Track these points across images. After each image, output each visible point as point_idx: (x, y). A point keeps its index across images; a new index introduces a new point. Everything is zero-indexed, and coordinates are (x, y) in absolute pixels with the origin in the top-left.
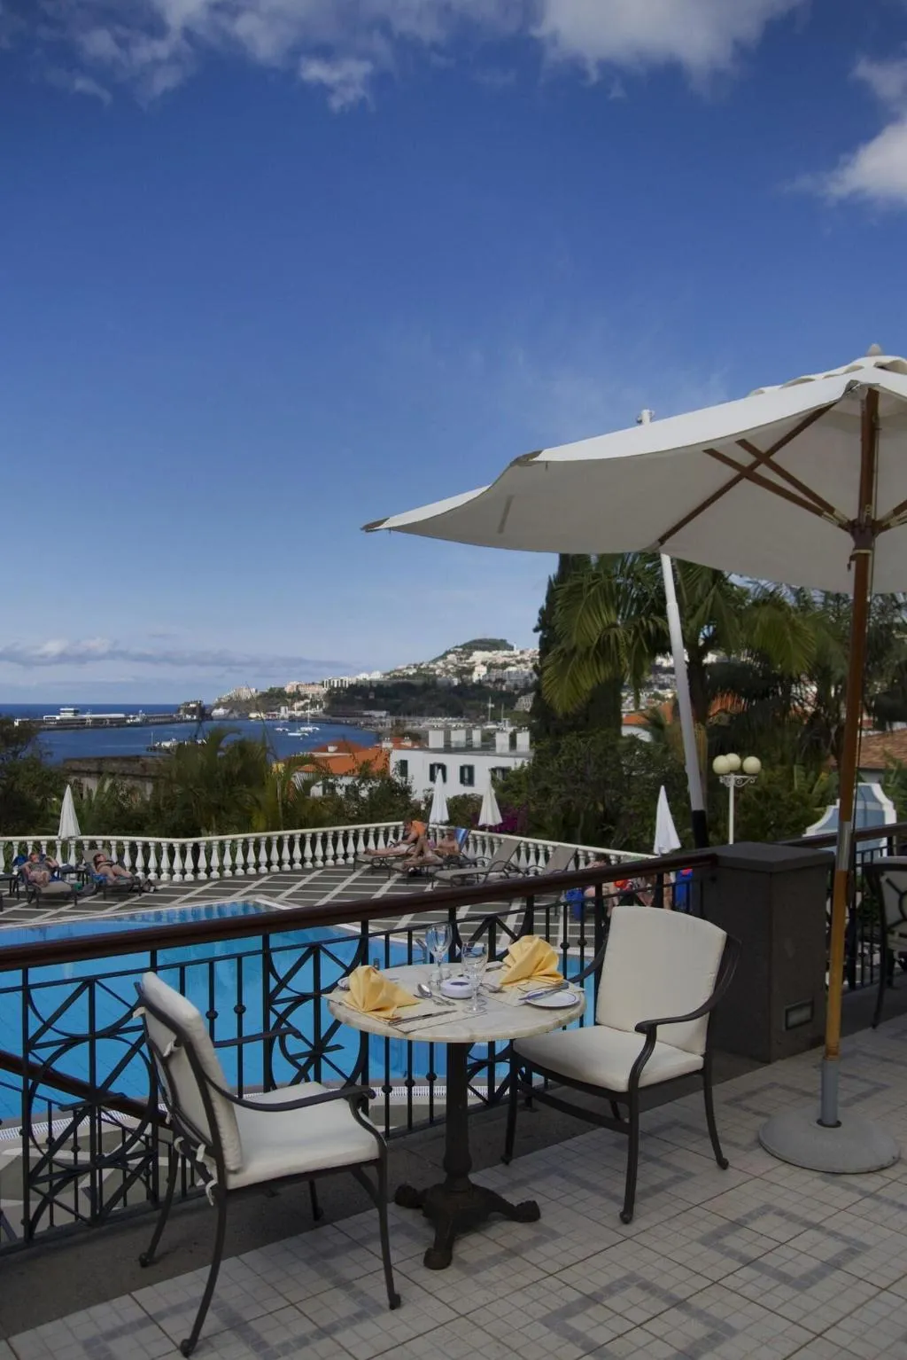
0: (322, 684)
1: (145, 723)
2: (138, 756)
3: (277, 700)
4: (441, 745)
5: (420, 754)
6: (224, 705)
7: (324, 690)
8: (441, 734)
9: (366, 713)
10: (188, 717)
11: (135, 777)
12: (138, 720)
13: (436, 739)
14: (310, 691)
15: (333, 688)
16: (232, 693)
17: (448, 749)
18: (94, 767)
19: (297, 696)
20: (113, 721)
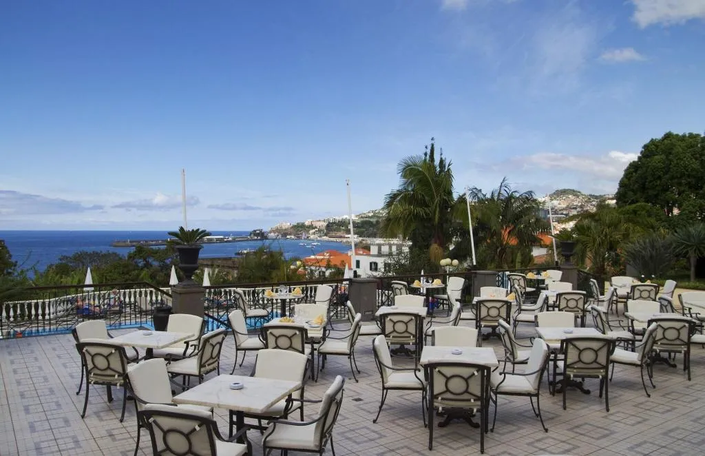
0: (324, 221)
1: (234, 240)
2: (231, 258)
3: (300, 229)
4: (376, 253)
5: (366, 257)
6: (274, 232)
7: (325, 224)
8: (377, 248)
9: (347, 236)
10: (256, 238)
11: (229, 267)
12: (230, 239)
13: (374, 250)
14: (318, 224)
15: (329, 223)
16: (278, 225)
17: (380, 254)
18: (209, 263)
19: (311, 227)
20: (217, 239)
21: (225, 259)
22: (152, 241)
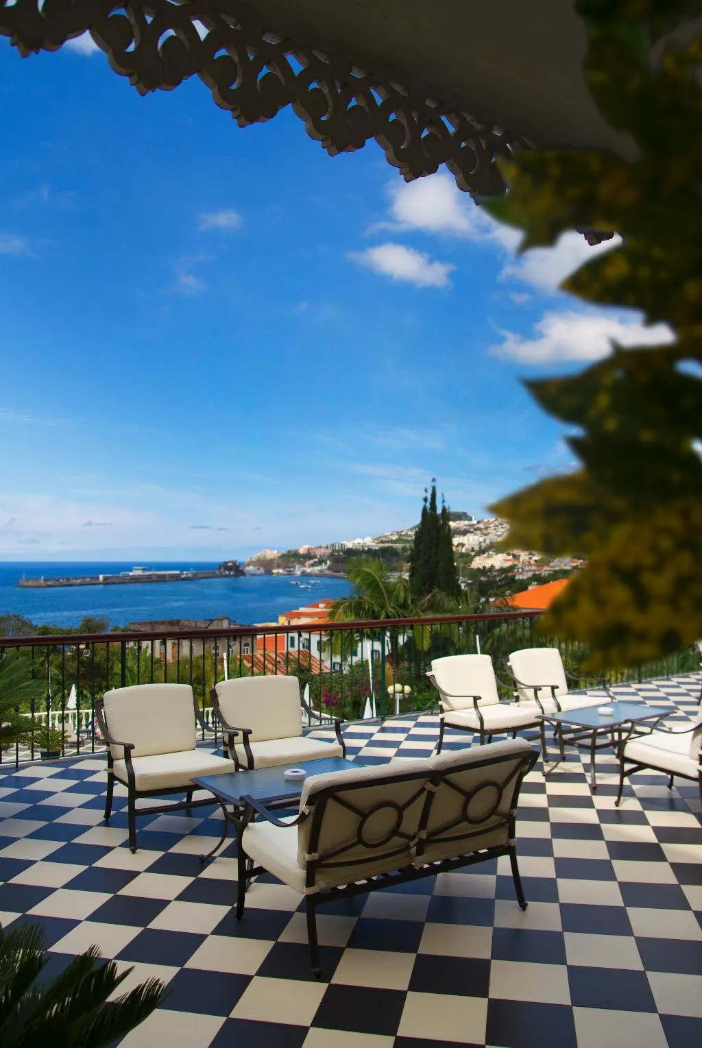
0: (328, 547)
1: (195, 577)
3: (293, 560)
6: (254, 564)
7: (329, 552)
10: (227, 573)
12: (190, 575)
14: (318, 552)
15: (334, 550)
16: (260, 554)
19: (308, 556)
20: (172, 576)
21: (171, 623)
22: (77, 579)
